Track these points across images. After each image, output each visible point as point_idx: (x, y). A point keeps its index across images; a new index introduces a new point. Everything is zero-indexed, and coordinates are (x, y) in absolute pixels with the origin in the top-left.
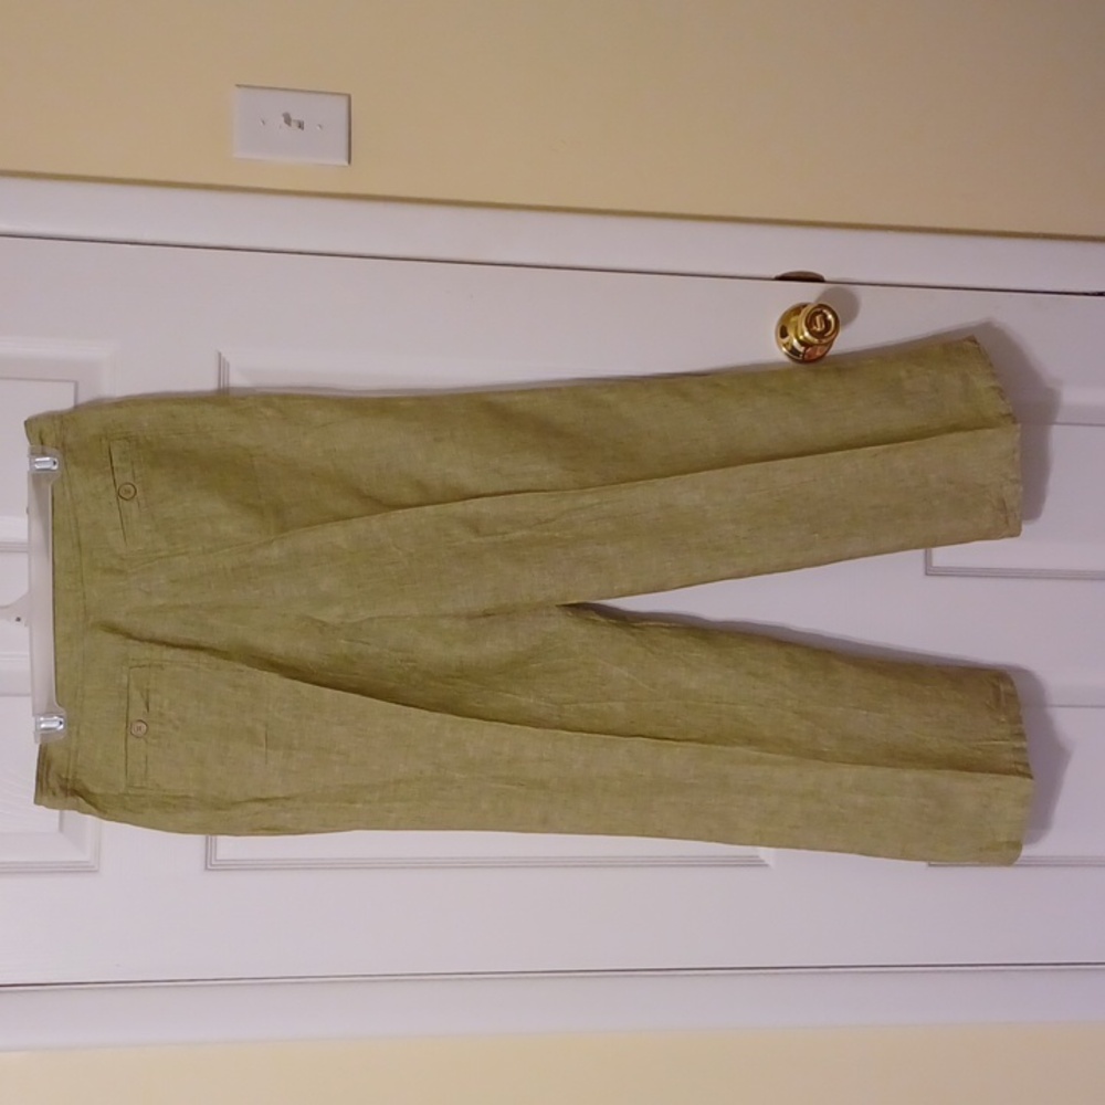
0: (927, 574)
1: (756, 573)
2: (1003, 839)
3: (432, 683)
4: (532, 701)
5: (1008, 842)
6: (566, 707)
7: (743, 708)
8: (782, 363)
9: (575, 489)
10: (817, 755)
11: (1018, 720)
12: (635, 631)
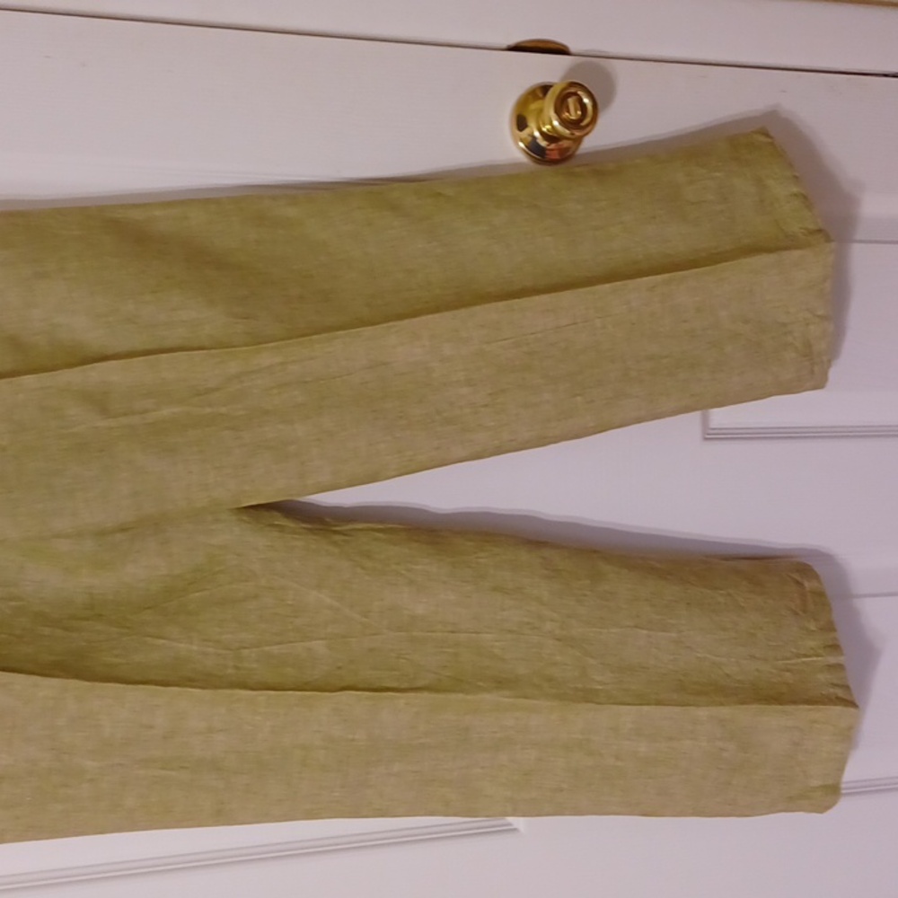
0: (706, 439)
1: (499, 451)
2: (815, 783)
3: (47, 631)
4: (195, 648)
5: (821, 786)
6: (245, 652)
7: (489, 636)
8: (517, 165)
9: (246, 345)
10: (588, 696)
11: (830, 627)
12: (337, 538)
